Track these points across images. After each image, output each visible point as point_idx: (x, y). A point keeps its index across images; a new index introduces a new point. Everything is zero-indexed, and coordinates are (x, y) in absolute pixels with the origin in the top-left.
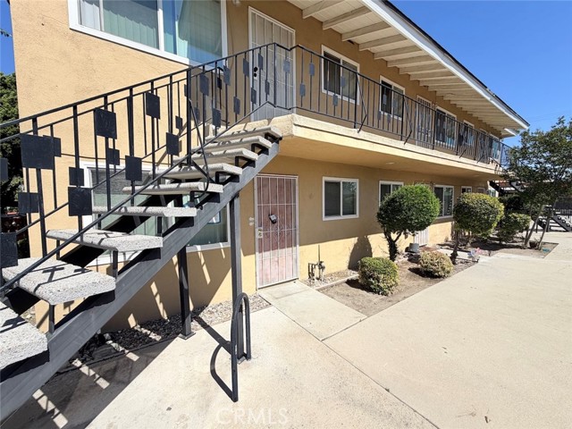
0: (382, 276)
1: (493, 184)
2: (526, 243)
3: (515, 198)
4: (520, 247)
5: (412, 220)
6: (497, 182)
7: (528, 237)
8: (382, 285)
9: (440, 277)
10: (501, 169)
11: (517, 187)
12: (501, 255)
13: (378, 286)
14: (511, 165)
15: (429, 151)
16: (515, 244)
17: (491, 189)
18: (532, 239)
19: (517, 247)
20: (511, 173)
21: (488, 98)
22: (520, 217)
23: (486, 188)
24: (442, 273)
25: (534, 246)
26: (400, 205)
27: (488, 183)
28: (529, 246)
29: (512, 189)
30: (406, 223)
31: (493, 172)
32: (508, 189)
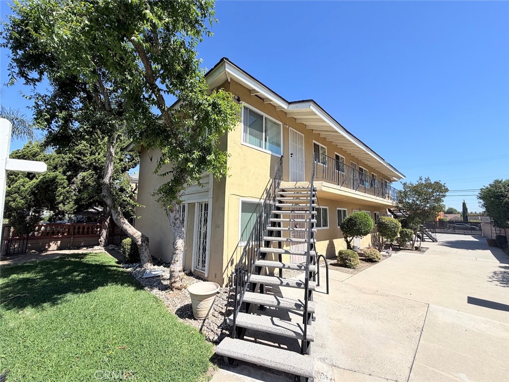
0: (352, 259)
1: (390, 211)
2: (413, 247)
3: (404, 220)
4: (410, 250)
5: (362, 230)
6: (392, 209)
7: (413, 244)
8: (352, 263)
9: (376, 261)
10: (395, 203)
11: (404, 213)
12: (401, 253)
13: (351, 264)
14: (400, 200)
15: (364, 194)
16: (407, 248)
17: (389, 213)
18: (415, 245)
19: (409, 249)
20: (400, 206)
21: (385, 165)
22: (408, 231)
23: (387, 213)
24: (377, 260)
25: (417, 249)
26: (355, 222)
27: (387, 210)
28: (414, 249)
29: (401, 214)
30: (359, 231)
31: (391, 204)
32: (398, 214)
